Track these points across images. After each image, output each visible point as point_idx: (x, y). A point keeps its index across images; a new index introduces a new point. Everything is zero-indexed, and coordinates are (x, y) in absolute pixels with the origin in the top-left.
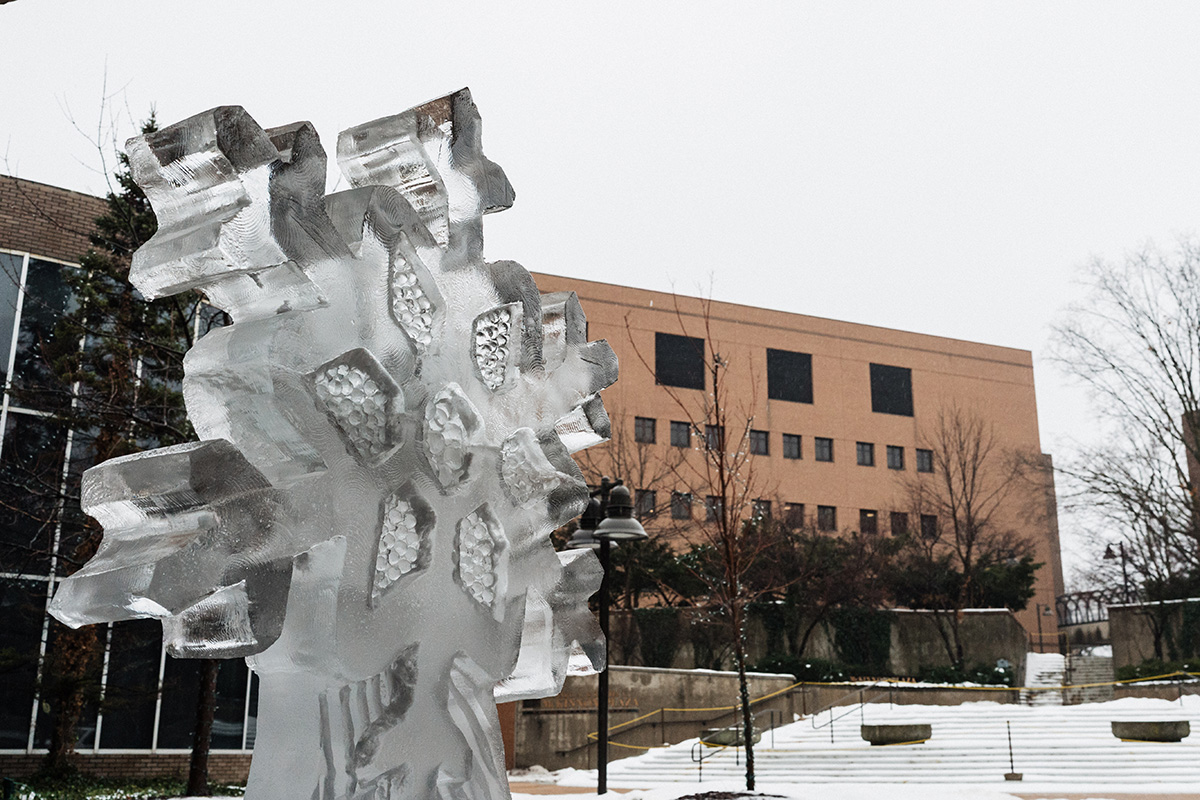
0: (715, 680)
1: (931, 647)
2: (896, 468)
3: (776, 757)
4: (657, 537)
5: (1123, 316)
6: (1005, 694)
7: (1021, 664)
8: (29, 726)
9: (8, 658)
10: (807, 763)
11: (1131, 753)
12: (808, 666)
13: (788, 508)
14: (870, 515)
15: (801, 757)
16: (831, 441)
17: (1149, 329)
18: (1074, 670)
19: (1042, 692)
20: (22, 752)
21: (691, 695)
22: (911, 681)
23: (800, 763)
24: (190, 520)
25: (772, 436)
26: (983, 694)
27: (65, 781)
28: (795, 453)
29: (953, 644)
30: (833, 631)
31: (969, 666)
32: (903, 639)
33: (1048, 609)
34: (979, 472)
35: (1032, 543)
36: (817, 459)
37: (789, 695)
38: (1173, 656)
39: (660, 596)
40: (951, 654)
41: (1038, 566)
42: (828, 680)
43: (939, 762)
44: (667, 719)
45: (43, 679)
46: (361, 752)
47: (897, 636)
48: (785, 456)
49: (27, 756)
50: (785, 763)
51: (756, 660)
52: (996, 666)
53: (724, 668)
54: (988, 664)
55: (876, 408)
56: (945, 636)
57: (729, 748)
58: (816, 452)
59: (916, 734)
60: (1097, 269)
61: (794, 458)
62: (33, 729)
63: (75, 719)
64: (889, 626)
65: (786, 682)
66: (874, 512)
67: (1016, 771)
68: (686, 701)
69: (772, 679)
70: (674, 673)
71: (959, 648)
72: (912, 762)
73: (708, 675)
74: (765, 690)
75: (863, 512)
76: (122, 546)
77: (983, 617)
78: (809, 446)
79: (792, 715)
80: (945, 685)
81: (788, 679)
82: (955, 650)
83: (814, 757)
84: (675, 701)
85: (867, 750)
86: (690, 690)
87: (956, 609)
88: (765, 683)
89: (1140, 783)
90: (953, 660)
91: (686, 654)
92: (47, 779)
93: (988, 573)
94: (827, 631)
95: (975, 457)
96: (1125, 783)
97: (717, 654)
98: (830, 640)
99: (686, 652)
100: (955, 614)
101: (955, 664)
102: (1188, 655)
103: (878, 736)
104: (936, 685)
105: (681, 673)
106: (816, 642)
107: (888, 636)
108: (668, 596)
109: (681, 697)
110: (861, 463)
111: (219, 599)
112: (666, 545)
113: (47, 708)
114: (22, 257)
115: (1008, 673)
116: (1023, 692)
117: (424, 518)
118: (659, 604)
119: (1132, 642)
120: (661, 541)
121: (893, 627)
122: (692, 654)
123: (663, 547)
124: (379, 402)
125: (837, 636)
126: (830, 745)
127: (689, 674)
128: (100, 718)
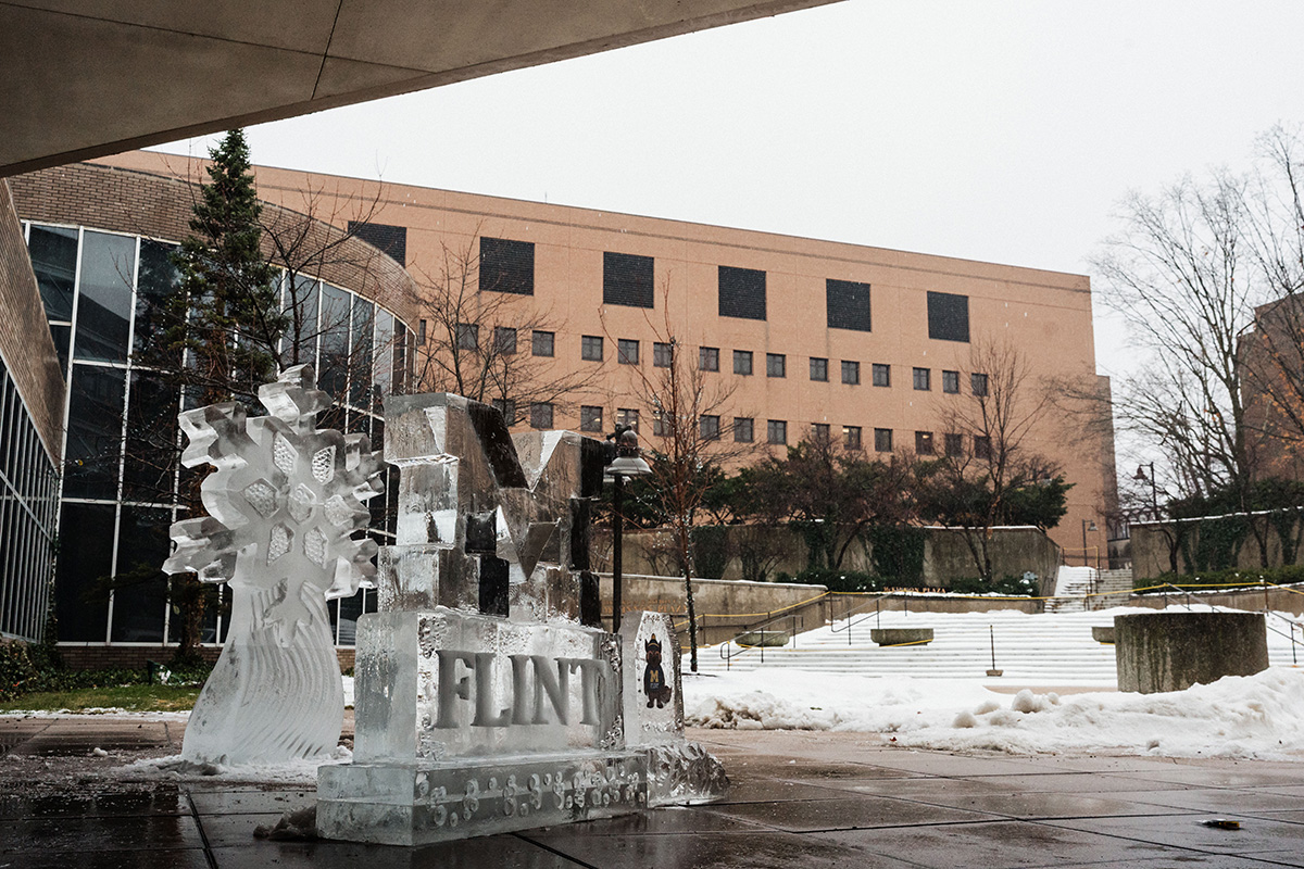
0: (754, 589)
1: (963, 562)
2: (951, 392)
3: (796, 656)
4: (710, 461)
5: (1157, 249)
6: (1028, 603)
7: (1050, 576)
8: (164, 625)
9: (144, 571)
10: (821, 661)
11: (1103, 654)
12: (843, 578)
13: (847, 431)
14: (925, 437)
15: (816, 655)
16: (888, 367)
17: (1183, 261)
18: (1102, 581)
19: (1067, 601)
20: (159, 645)
21: (734, 602)
22: (941, 591)
23: (816, 661)
24: (203, 541)
25: (831, 363)
26: (1007, 603)
27: (194, 666)
28: (853, 379)
29: (982, 558)
30: (870, 547)
31: (996, 578)
32: (936, 553)
33: (1093, 525)
34: (1013, 399)
35: (1058, 466)
36: (875, 385)
37: (821, 603)
38: (1189, 569)
39: (713, 515)
40: (980, 569)
41: (1068, 487)
42: (861, 590)
43: (933, 660)
44: (708, 623)
45: (172, 586)
46: (265, 614)
47: (931, 550)
48: (844, 382)
49: (164, 648)
50: (803, 661)
51: (797, 572)
52: (1022, 578)
53: (768, 578)
54: (1015, 576)
55: (932, 335)
56: (974, 552)
57: (753, 648)
58: (874, 379)
59: (917, 637)
60: (1135, 204)
61: (851, 383)
62: (167, 627)
63: (199, 619)
64: (923, 541)
65: (818, 592)
66: (930, 434)
67: (996, 668)
68: (730, 608)
69: (806, 589)
70: (720, 584)
71: (988, 562)
72: (910, 660)
73: (749, 585)
74: (800, 598)
75: (919, 434)
76: (183, 549)
77: (1012, 534)
78: (866, 372)
79: (824, 621)
80: (972, 595)
81: (820, 589)
82: (983, 564)
83: (828, 656)
84: (720, 608)
85: (874, 650)
86: (733, 598)
87: (985, 526)
88: (800, 592)
89: (1104, 679)
90: (982, 573)
91: (735, 567)
92: (180, 665)
93: (1020, 493)
94: (864, 546)
95: (1009, 386)
96: (1091, 679)
97: (762, 566)
98: (867, 555)
99: (735, 565)
100: (985, 531)
101: (983, 576)
102: (1203, 568)
103: (885, 638)
104: (963, 595)
105: (724, 584)
106: (854, 556)
107: (922, 550)
108: (720, 515)
109: (725, 604)
110: (918, 387)
111: (214, 565)
112: (719, 468)
113: (177, 610)
114: (135, 238)
115: (1032, 585)
116: (1049, 602)
117: (289, 534)
118: (711, 522)
119: (1151, 556)
120: (714, 466)
121: (926, 542)
122: (741, 567)
123: (715, 471)
124: (271, 495)
125: (874, 551)
126: (848, 646)
127: (732, 585)
128: (219, 618)
